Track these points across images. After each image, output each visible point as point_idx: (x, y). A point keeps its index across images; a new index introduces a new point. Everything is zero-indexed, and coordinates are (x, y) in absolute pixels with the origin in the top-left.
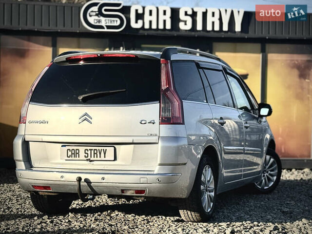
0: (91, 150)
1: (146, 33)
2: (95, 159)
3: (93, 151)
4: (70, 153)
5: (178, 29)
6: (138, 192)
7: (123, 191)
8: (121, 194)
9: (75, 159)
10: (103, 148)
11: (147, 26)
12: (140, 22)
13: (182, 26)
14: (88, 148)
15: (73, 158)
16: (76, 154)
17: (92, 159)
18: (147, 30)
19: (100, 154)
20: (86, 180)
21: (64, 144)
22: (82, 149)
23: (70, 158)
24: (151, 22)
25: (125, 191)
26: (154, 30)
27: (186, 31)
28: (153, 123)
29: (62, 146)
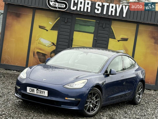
5: (95, 12)
11: (78, 9)
12: (75, 7)
24: (81, 7)
26: (82, 11)
27: (98, 14)
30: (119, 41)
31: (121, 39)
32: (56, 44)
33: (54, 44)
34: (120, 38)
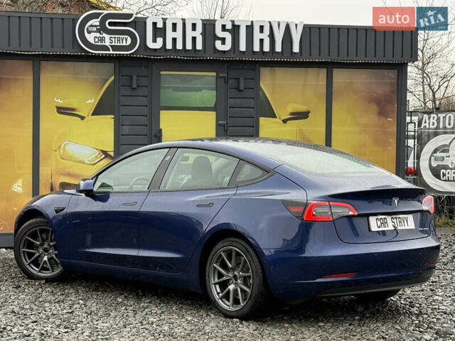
11: (169, 46)
12: (160, 40)
13: (219, 45)
18: (170, 51)
24: (174, 40)
26: (180, 51)
27: (225, 52)
30: (285, 121)
31: (291, 114)
32: (112, 154)
33: (109, 155)
34: (288, 113)
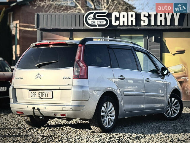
0: (41, 93)
1: (121, 28)
2: (43, 97)
3: (42, 93)
4: (32, 95)
5: (140, 25)
6: (62, 115)
7: (55, 114)
8: (54, 116)
9: (35, 97)
10: (46, 92)
11: (121, 24)
12: (118, 22)
13: (142, 23)
14: (40, 92)
15: (33, 97)
16: (35, 95)
17: (42, 97)
18: (122, 26)
19: (45, 95)
20: (38, 109)
21: (30, 90)
22: (37, 92)
23: (32, 97)
24: (124, 22)
25: (56, 115)
26: (126, 26)
27: (145, 26)
28: (70, 79)
29: (29, 91)
